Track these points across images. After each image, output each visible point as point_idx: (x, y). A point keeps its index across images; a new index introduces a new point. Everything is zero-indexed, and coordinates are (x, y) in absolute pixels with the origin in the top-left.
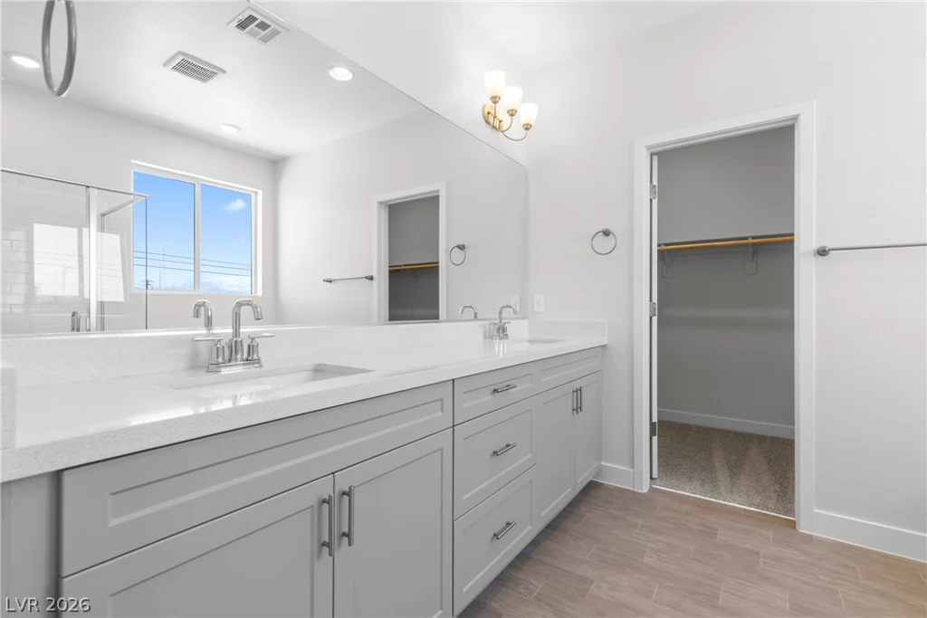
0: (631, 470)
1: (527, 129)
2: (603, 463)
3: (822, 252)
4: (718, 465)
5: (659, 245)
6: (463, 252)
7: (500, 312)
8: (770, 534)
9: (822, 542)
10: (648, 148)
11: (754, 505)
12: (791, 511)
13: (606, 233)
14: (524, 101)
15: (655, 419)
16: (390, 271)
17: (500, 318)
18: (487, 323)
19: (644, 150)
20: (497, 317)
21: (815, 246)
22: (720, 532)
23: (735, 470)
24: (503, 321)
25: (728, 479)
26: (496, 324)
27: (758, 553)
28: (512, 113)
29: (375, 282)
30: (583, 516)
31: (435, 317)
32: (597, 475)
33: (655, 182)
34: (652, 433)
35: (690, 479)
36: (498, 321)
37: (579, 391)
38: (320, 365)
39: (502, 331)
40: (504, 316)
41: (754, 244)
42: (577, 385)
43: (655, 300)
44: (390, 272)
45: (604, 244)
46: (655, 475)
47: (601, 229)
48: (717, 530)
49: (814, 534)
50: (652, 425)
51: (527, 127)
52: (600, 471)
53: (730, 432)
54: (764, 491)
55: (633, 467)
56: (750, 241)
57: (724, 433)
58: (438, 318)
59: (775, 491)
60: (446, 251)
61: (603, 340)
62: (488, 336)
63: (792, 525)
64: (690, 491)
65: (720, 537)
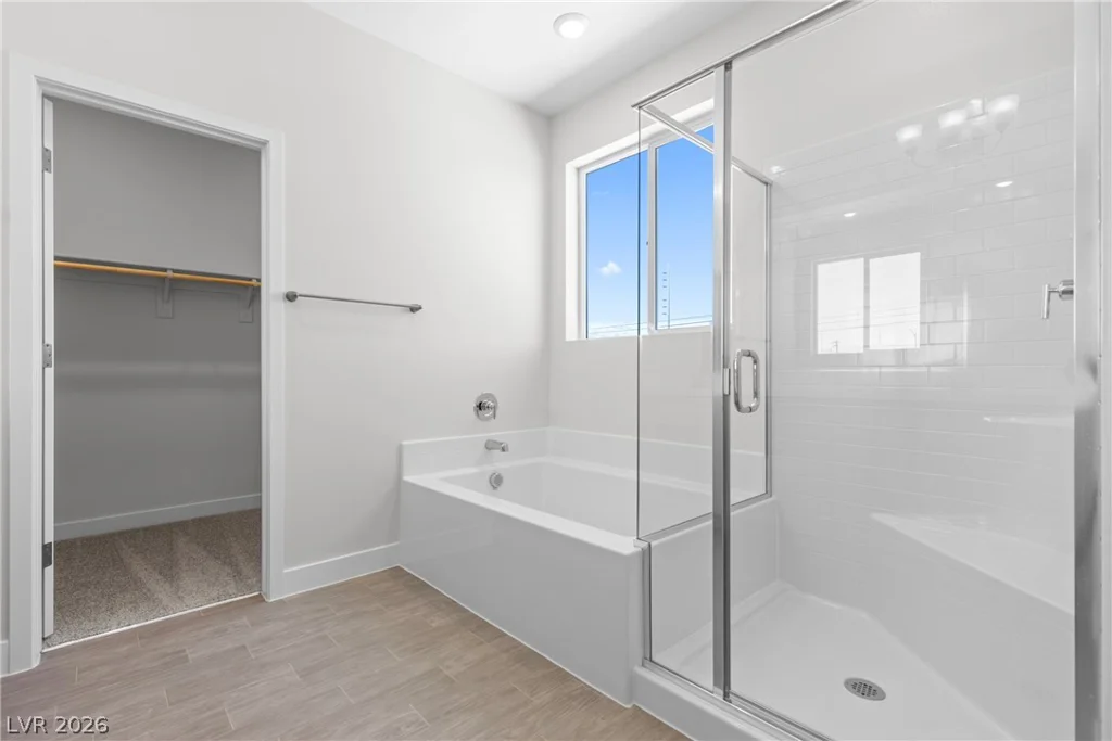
3: (291, 297)
4: (142, 575)
8: (245, 620)
9: (292, 601)
10: (41, 84)
12: (258, 585)
15: (50, 539)
19: (35, 85)
21: (285, 289)
22: (187, 651)
23: (169, 572)
25: (167, 586)
27: (244, 647)
33: (50, 144)
34: (46, 563)
35: (111, 611)
41: (174, 279)
43: (50, 340)
46: (49, 632)
48: (184, 651)
49: (284, 596)
50: (46, 547)
53: (137, 530)
54: (217, 579)
55: (10, 635)
59: (228, 574)
63: (260, 599)
64: (119, 626)
65: (189, 656)
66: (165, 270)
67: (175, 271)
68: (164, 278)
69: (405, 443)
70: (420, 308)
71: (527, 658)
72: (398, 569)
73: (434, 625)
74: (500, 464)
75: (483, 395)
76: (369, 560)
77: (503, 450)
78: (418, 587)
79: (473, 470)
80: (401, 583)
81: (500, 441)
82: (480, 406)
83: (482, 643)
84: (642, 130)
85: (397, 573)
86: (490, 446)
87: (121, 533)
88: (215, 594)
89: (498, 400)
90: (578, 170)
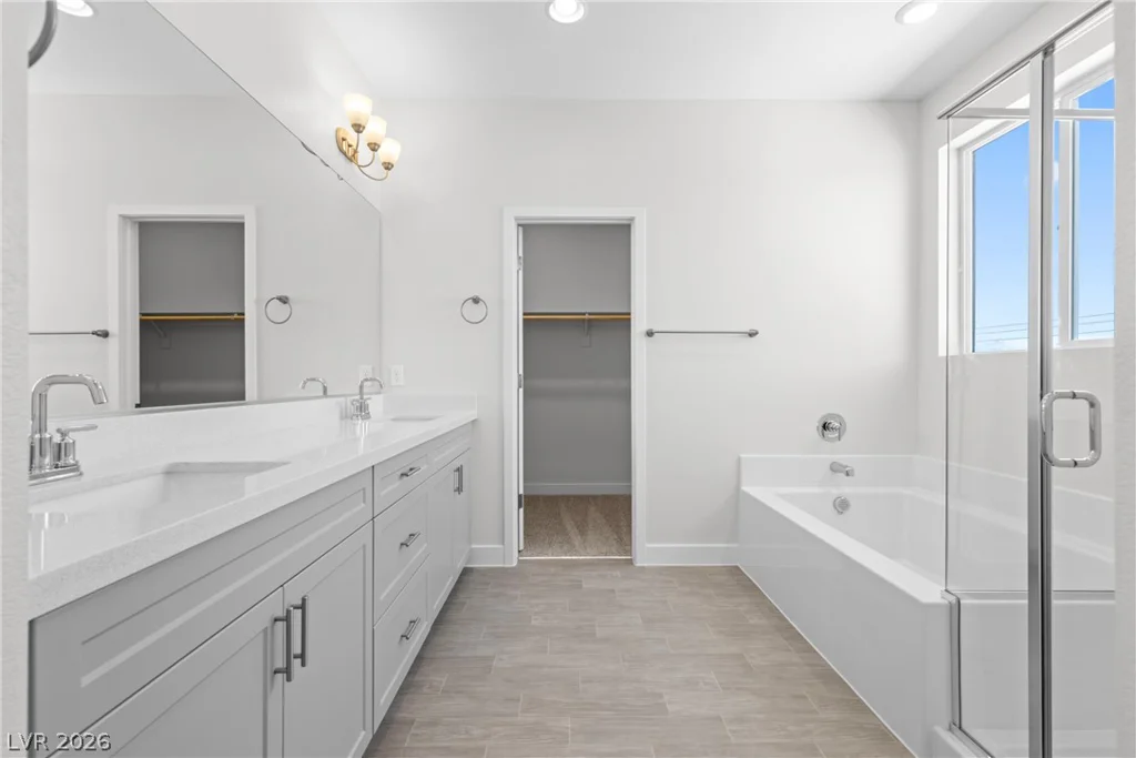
0: (501, 546)
1: (387, 168)
2: (474, 546)
3: (650, 334)
4: (569, 527)
5: (524, 314)
6: (287, 305)
7: (361, 387)
8: (619, 572)
10: (516, 219)
11: (601, 554)
12: (629, 552)
13: (476, 301)
14: (388, 135)
15: (521, 492)
16: (142, 321)
17: (361, 393)
18: (342, 399)
19: (513, 221)
20: (358, 391)
21: (645, 328)
22: (583, 582)
23: (582, 528)
24: (365, 397)
25: (580, 537)
26: (357, 401)
28: (374, 147)
29: (112, 342)
30: (464, 603)
31: (238, 396)
32: (469, 561)
33: (521, 255)
34: (520, 506)
36: (358, 397)
37: (459, 470)
38: (177, 465)
39: (362, 409)
40: (365, 390)
41: (590, 320)
42: (457, 464)
43: (521, 372)
44: (143, 324)
45: (475, 312)
46: (521, 548)
47: (471, 296)
48: (581, 581)
49: (646, 565)
50: (520, 496)
51: (388, 166)
52: (471, 555)
54: (607, 541)
55: (503, 544)
56: (587, 316)
57: (567, 498)
58: (243, 398)
60: (258, 301)
61: (472, 414)
62: (345, 416)
63: (630, 562)
64: (553, 555)
65: (584, 586)
66: (584, 314)
67: (590, 314)
68: (584, 320)
69: (742, 456)
70: (757, 333)
71: (829, 677)
72: (737, 568)
73: (751, 622)
74: (846, 489)
75: (829, 414)
76: (712, 553)
77: (847, 474)
78: (750, 588)
79: (816, 490)
80: (736, 581)
81: (845, 464)
82: (825, 427)
83: (789, 650)
84: (951, 143)
85: (735, 571)
86: (835, 468)
87: (563, 497)
88: (604, 551)
89: (846, 420)
90: (960, 150)
